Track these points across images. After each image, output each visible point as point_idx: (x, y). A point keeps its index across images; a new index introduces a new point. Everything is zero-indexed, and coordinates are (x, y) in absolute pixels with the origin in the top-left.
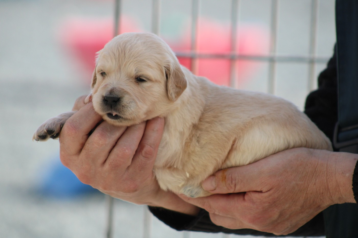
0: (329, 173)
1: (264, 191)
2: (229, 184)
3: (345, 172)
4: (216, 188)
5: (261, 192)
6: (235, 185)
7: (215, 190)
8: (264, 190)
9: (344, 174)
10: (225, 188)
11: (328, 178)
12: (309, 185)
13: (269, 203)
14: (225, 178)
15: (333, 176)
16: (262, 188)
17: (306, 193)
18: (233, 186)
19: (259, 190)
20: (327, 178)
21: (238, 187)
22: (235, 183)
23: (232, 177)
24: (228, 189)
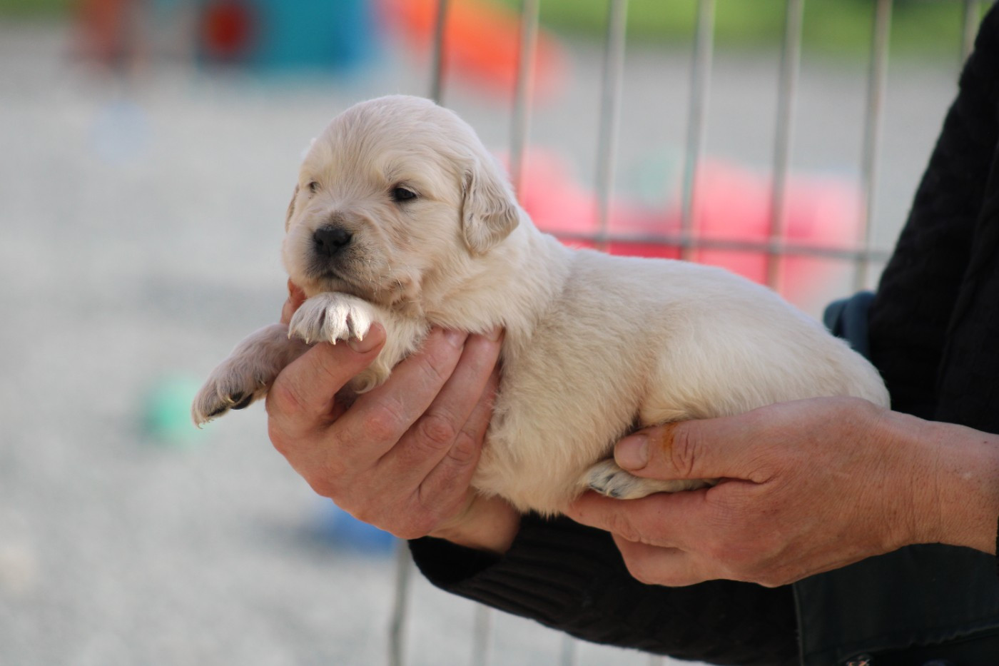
0: (920, 466)
1: (755, 481)
2: (679, 456)
3: (961, 468)
4: (647, 464)
5: (749, 482)
6: (693, 458)
7: (643, 468)
8: (757, 477)
9: (958, 473)
10: (670, 465)
11: (915, 478)
13: (764, 512)
14: (672, 440)
15: (928, 476)
16: (751, 473)
18: (687, 461)
19: (744, 476)
20: (912, 478)
21: (698, 466)
22: (693, 453)
23: (687, 440)
24: (676, 467)
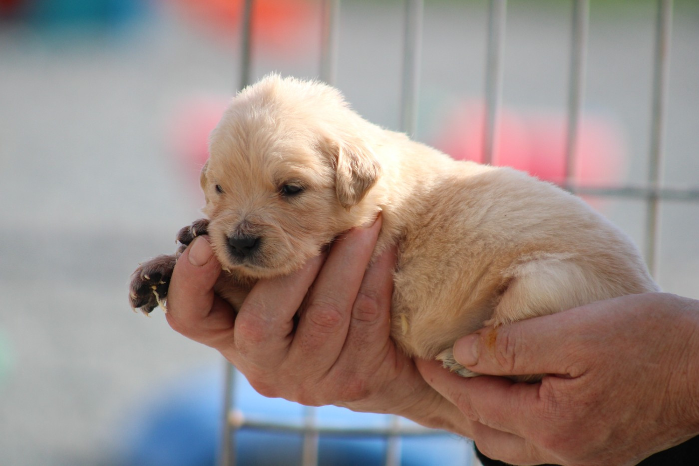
1: (572, 375)
2: (502, 353)
4: (478, 360)
5: (565, 377)
6: (514, 356)
7: (477, 364)
8: (573, 372)
10: (494, 361)
12: (672, 373)
13: (586, 403)
14: (495, 338)
16: (568, 367)
17: (667, 392)
18: (508, 356)
19: (562, 371)
21: (519, 362)
22: (514, 349)
23: (508, 338)
24: (500, 364)
